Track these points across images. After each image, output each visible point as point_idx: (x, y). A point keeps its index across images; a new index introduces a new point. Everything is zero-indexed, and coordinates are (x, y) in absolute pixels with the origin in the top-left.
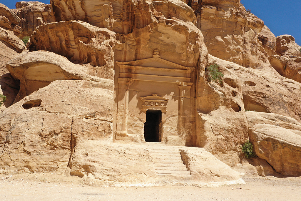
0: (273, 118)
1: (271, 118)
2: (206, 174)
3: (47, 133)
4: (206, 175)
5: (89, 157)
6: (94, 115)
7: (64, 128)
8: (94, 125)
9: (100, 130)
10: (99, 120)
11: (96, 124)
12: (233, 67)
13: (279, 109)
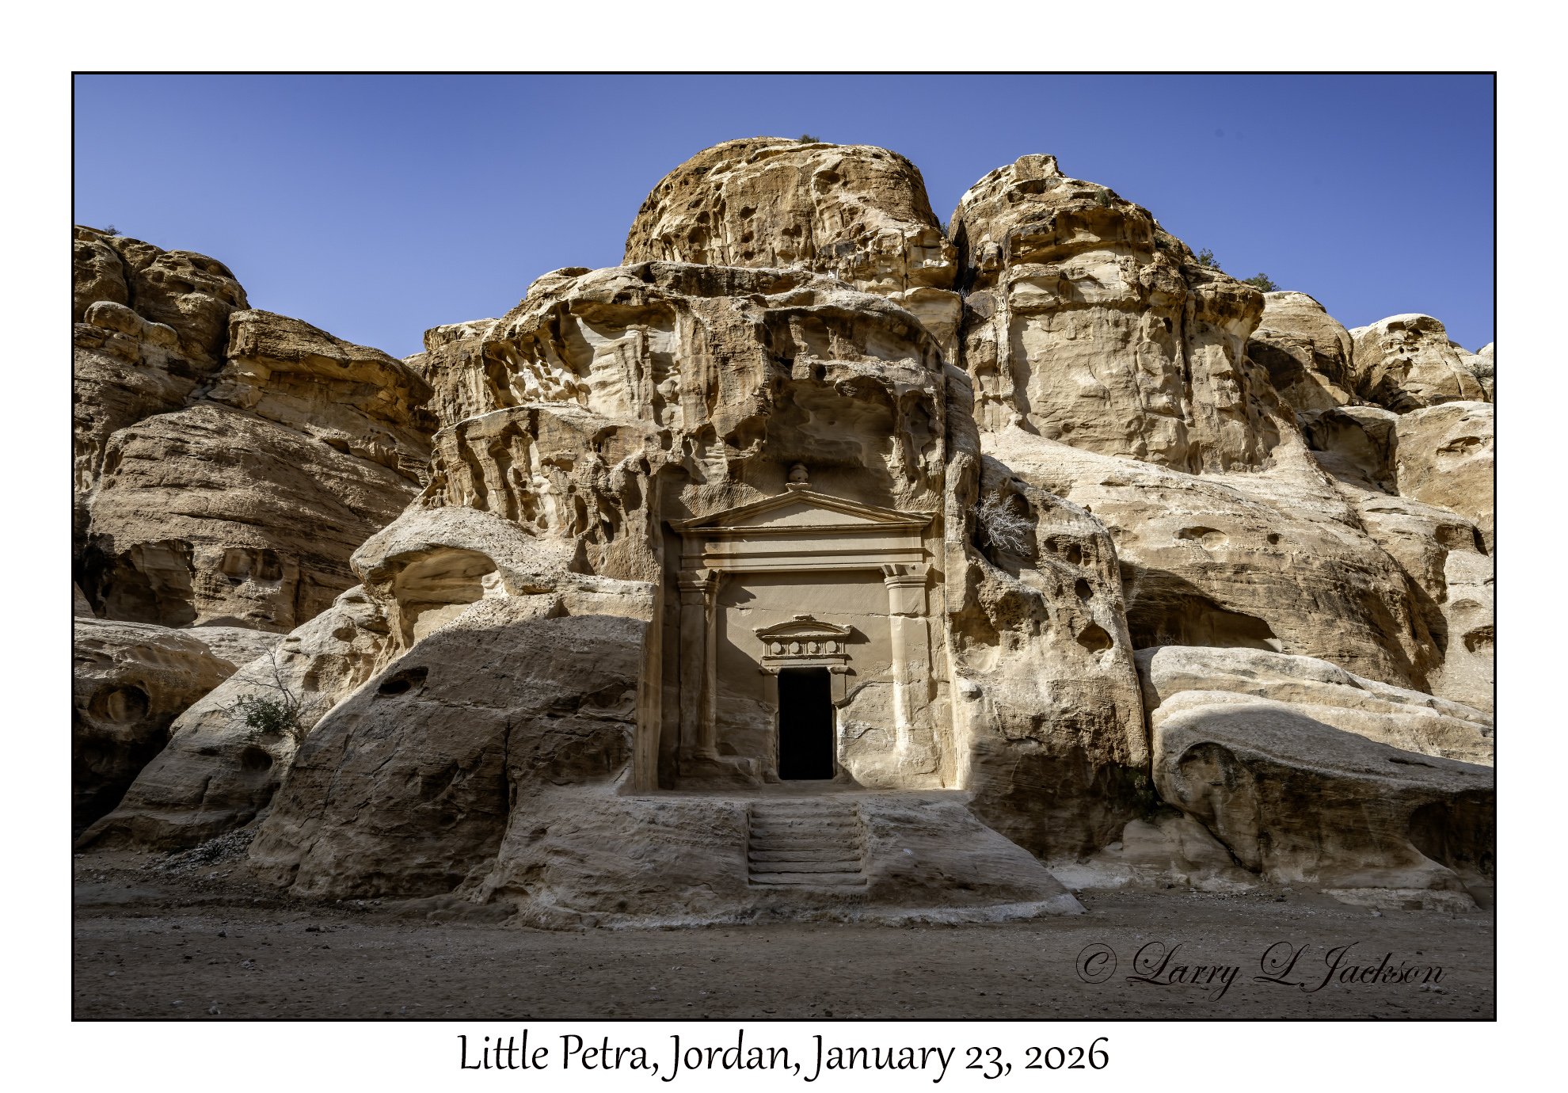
0: (1244, 667)
1: (1233, 667)
2: (920, 881)
3: (433, 770)
4: (922, 885)
5: (549, 840)
6: (573, 704)
7: (484, 750)
8: (573, 737)
9: (592, 751)
10: (592, 718)
11: (579, 732)
12: (1140, 478)
13: (1330, 624)
